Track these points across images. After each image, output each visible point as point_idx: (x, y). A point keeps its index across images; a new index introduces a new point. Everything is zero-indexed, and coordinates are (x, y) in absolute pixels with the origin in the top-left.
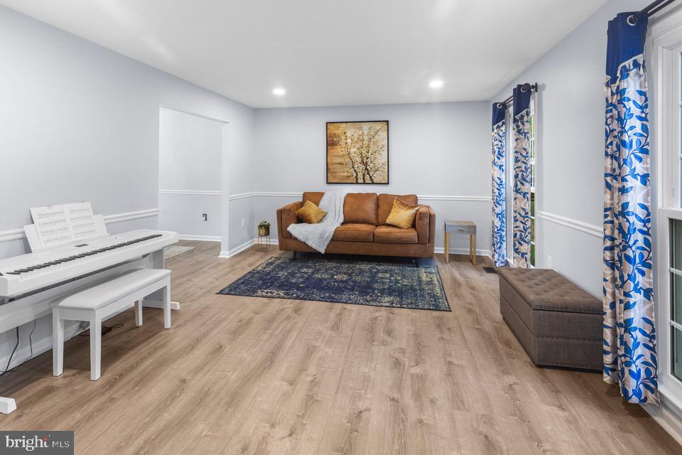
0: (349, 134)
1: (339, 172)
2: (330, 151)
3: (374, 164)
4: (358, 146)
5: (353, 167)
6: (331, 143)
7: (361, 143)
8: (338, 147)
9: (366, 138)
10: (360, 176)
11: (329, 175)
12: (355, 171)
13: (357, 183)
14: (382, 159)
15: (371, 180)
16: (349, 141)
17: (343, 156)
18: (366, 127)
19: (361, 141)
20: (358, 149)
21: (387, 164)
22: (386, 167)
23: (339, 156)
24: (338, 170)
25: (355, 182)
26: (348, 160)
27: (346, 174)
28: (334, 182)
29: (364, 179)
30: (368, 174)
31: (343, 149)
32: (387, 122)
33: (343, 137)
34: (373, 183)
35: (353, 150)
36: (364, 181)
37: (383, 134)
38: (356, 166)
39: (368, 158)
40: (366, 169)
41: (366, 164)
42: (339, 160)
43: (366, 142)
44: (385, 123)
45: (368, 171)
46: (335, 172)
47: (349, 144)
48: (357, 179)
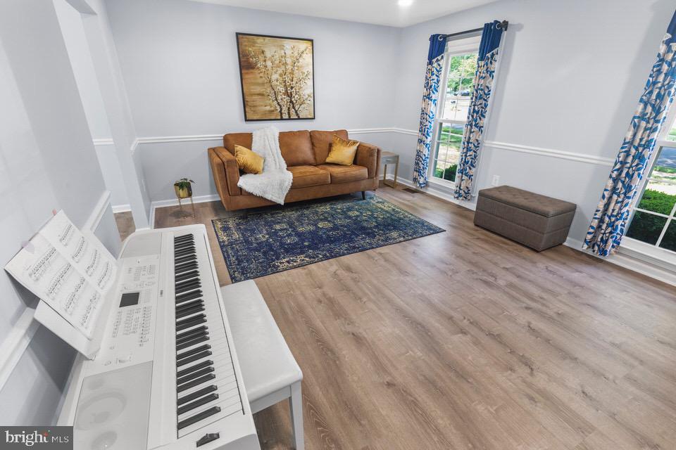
0: (268, 54)
1: (260, 106)
2: (246, 77)
3: (299, 95)
4: (280, 71)
5: (276, 100)
6: (246, 65)
7: (283, 68)
8: (256, 71)
9: (289, 61)
10: (285, 110)
11: (247, 109)
12: (278, 104)
13: (282, 119)
14: (307, 90)
15: (297, 115)
16: (269, 64)
17: (263, 84)
18: (288, 44)
19: (283, 64)
20: (281, 75)
21: (312, 95)
22: (312, 99)
23: (258, 84)
24: (258, 103)
25: (279, 118)
26: (269, 90)
27: (268, 108)
28: (255, 118)
29: (289, 113)
30: (294, 107)
31: (261, 75)
32: (312, 41)
33: (261, 58)
34: (299, 119)
35: (275, 77)
36: (290, 117)
37: (307, 58)
38: (279, 98)
39: (292, 88)
40: (291, 102)
41: (290, 96)
42: (258, 89)
43: (289, 67)
44: (310, 43)
45: (293, 104)
46: (254, 106)
47: (269, 68)
48: (281, 114)
